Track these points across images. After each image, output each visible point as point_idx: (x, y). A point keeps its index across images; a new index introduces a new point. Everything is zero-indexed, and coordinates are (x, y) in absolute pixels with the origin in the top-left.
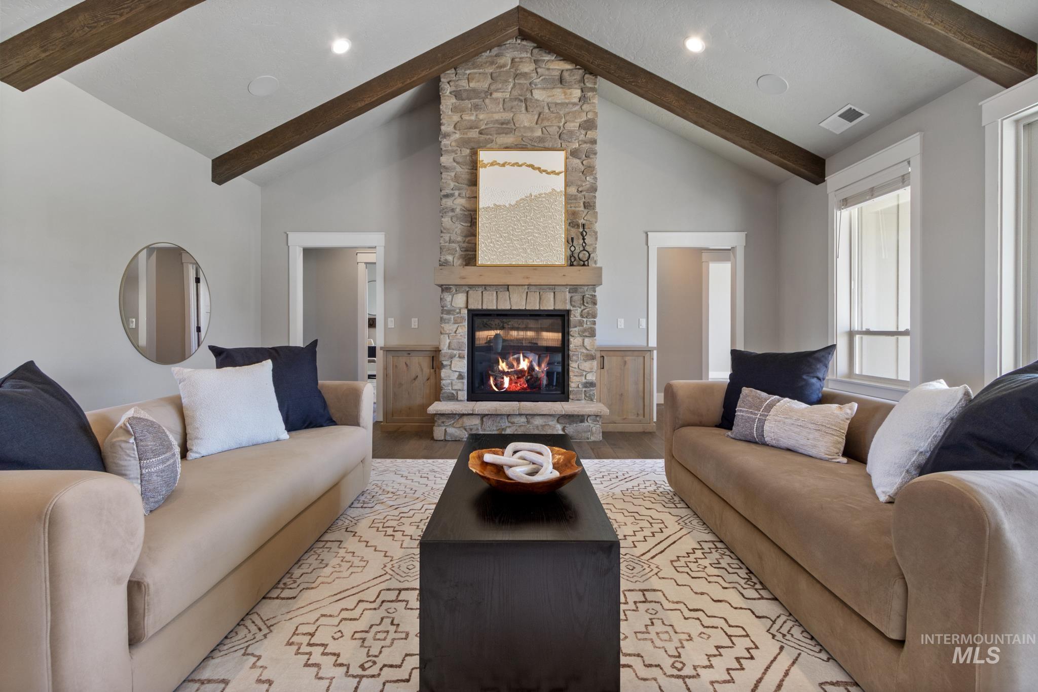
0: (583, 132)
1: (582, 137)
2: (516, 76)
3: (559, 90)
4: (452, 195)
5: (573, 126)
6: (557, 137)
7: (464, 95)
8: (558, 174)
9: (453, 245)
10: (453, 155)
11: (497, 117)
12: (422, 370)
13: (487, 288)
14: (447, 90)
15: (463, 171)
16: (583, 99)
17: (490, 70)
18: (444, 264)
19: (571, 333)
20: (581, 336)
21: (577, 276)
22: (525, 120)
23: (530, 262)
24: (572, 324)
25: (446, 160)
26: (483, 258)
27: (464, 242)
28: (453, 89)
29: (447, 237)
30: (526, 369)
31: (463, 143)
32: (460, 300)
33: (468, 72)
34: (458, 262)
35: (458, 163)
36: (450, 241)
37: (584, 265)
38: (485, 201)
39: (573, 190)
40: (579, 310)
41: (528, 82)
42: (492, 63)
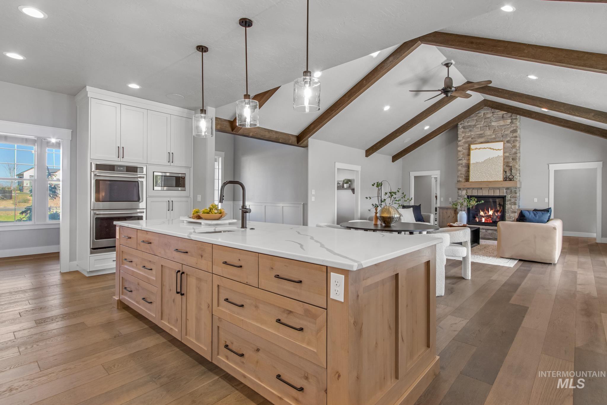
0: (512, 134)
1: (511, 136)
2: (485, 119)
3: (502, 121)
4: (462, 159)
5: (508, 132)
6: (501, 137)
7: (466, 127)
8: (500, 150)
9: (462, 175)
10: (462, 147)
11: (477, 133)
12: (451, 214)
13: (474, 189)
14: (460, 126)
15: (465, 151)
16: (511, 123)
17: (475, 118)
18: (459, 181)
19: (506, 204)
20: (510, 205)
21: (508, 184)
22: (488, 132)
23: (489, 180)
24: (506, 201)
25: (460, 149)
26: (472, 179)
27: (466, 174)
28: (462, 126)
29: (460, 173)
30: (492, 214)
31: (465, 143)
32: (464, 192)
33: (468, 120)
34: (463, 181)
35: (464, 149)
36: (461, 174)
37: (511, 180)
38: (472, 161)
39: (507, 154)
40: (510, 196)
41: (489, 120)
42: (476, 116)
